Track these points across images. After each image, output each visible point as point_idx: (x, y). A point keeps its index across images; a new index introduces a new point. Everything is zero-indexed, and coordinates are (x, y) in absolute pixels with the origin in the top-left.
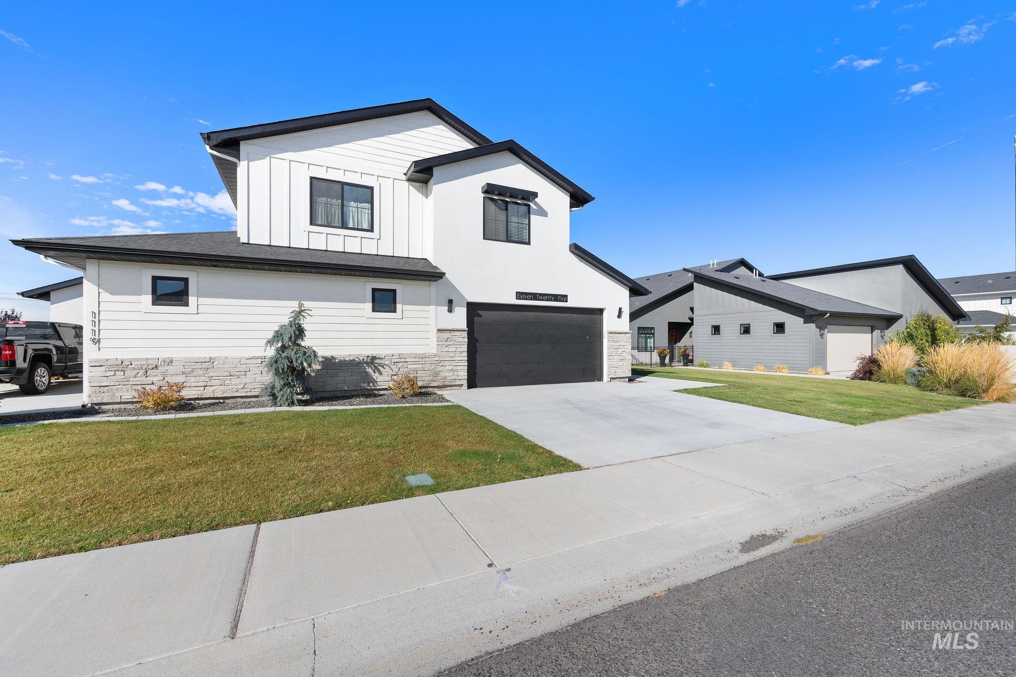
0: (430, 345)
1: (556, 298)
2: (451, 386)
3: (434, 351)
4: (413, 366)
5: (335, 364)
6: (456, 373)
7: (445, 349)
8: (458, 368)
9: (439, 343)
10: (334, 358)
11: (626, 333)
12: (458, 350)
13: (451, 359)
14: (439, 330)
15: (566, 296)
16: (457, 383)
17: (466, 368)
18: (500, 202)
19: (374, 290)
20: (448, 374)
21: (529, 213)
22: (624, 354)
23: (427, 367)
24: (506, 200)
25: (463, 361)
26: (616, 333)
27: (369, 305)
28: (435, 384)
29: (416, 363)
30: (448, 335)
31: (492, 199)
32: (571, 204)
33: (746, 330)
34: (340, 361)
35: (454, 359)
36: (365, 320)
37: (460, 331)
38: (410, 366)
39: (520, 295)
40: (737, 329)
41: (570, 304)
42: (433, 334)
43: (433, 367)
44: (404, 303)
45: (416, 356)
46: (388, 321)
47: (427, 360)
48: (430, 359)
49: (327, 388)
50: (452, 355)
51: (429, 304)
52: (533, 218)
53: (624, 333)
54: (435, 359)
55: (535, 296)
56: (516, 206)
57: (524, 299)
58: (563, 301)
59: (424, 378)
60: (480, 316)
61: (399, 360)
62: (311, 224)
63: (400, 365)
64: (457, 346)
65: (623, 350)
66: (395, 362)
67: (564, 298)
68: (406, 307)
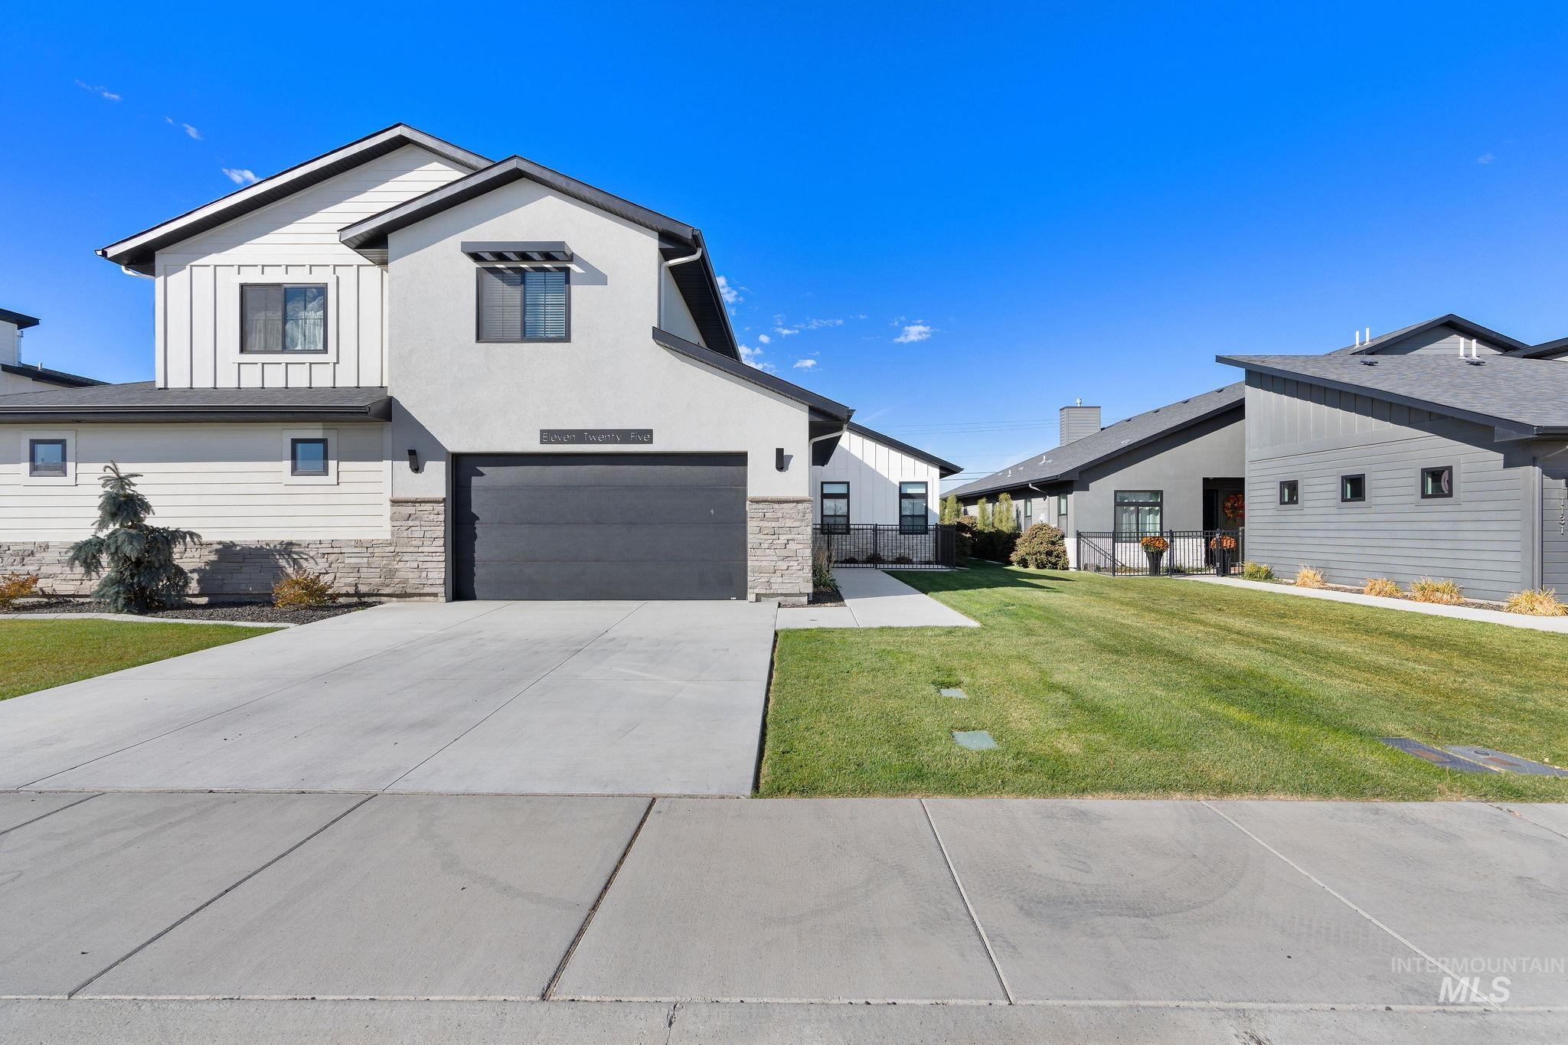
0: (380, 528)
1: (625, 436)
2: (420, 595)
3: (389, 537)
4: (353, 560)
5: (237, 553)
6: (424, 574)
7: (405, 534)
8: (428, 565)
9: (395, 524)
10: (235, 545)
11: (798, 502)
12: (428, 534)
13: (416, 550)
14: (395, 502)
15: (650, 432)
16: (427, 590)
17: (443, 565)
18: (510, 272)
19: (295, 442)
20: (411, 575)
21: (568, 281)
22: (792, 546)
23: (376, 561)
24: (521, 268)
25: (438, 554)
26: (769, 501)
27: (287, 464)
28: (387, 591)
29: (357, 555)
30: (410, 509)
31: (494, 271)
32: (662, 251)
33: (1355, 487)
34: (243, 549)
35: (420, 550)
36: (282, 489)
37: (431, 502)
38: (347, 561)
39: (547, 436)
40: (1333, 487)
41: (657, 446)
42: (387, 509)
43: (384, 562)
44: (340, 458)
45: (359, 543)
46: (319, 489)
47: (376, 550)
48: (380, 550)
49: (226, 590)
50: (418, 543)
51: (380, 458)
52: (576, 290)
53: (793, 502)
54: (388, 549)
55: (580, 436)
56: (541, 274)
57: (557, 442)
58: (643, 442)
59: (370, 581)
60: (482, 474)
61: (330, 550)
62: (242, 350)
63: (332, 558)
64: (424, 529)
65: (789, 537)
66: (325, 554)
67: (646, 435)
68: (344, 465)
